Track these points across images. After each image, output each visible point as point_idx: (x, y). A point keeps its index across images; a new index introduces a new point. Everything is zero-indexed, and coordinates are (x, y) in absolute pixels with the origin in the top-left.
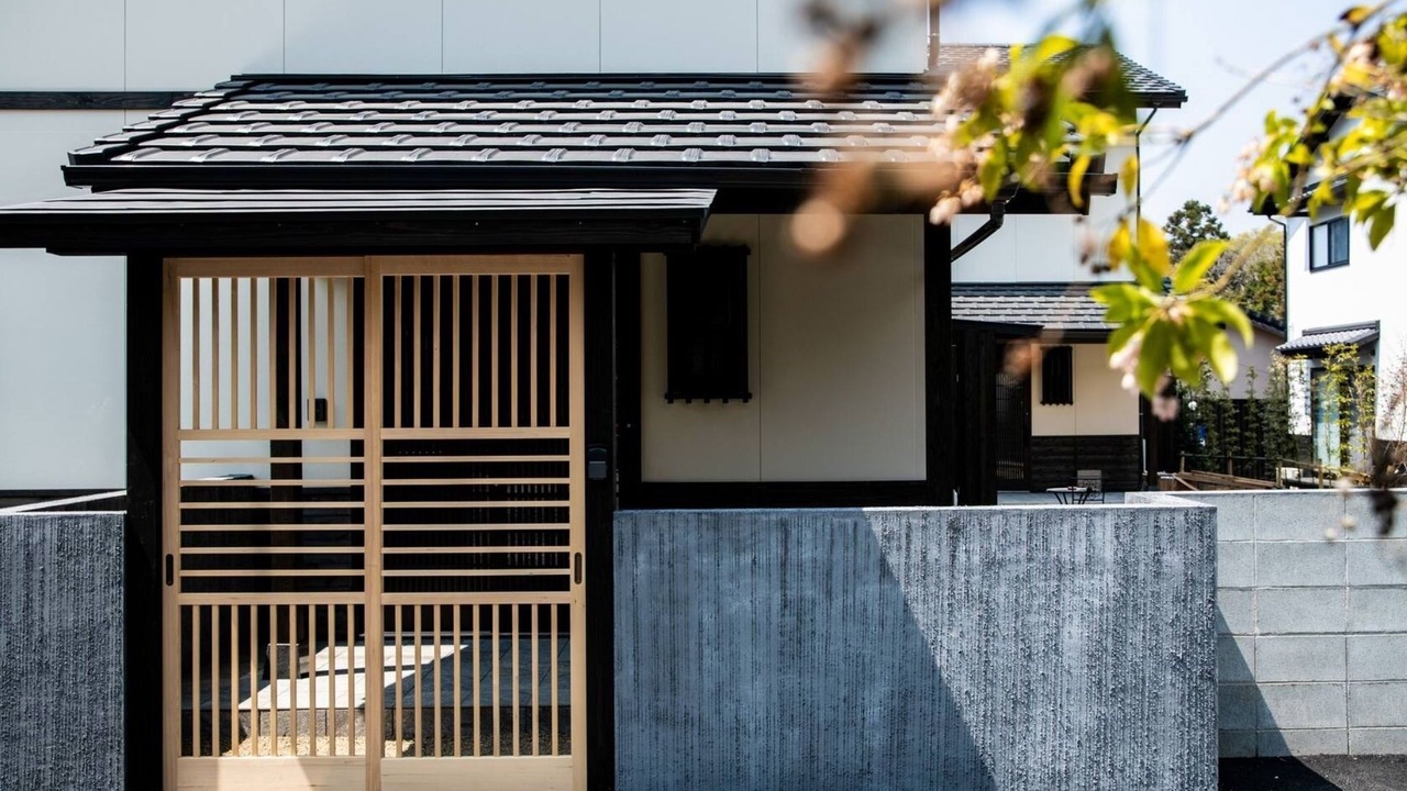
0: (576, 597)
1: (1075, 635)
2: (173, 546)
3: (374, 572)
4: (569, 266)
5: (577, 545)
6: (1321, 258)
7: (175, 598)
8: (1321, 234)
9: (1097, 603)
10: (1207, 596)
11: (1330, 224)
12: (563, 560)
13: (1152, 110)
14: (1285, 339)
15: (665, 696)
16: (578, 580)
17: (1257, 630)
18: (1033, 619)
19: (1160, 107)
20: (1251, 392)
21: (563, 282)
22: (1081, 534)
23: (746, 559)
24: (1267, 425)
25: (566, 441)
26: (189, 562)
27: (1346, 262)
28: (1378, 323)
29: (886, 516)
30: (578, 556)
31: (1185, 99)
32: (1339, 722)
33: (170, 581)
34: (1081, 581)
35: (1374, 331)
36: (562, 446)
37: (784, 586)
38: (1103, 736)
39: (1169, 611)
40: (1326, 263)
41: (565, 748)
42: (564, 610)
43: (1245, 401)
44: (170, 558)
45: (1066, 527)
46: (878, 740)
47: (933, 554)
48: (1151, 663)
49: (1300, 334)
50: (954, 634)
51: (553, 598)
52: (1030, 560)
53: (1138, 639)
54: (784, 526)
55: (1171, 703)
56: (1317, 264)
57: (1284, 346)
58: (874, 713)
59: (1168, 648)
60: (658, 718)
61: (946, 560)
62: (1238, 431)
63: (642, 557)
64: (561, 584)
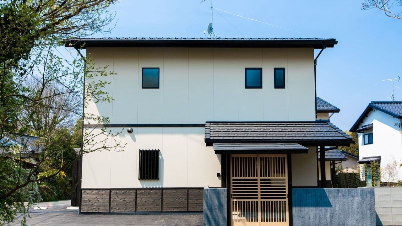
0: (287, 200)
1: (355, 205)
2: (232, 193)
3: (259, 196)
4: (285, 156)
5: (287, 193)
6: (367, 142)
7: (232, 200)
8: (366, 137)
9: (358, 201)
10: (373, 200)
11: (368, 134)
12: (285, 195)
13: (332, 113)
14: (358, 160)
15: (300, 213)
16: (287, 198)
17: (378, 207)
18: (349, 203)
19: (335, 112)
20: (353, 171)
21: (284, 158)
22: (356, 192)
23: (310, 195)
24: (357, 178)
25: (285, 179)
26: (234, 195)
27: (372, 143)
28: (380, 156)
29: (329, 189)
30: (287, 194)
31: (340, 111)
32: (391, 221)
33: (231, 198)
34: (356, 198)
35: (379, 158)
36: (284, 180)
37: (315, 199)
38: (359, 220)
39: (368, 202)
40: (368, 143)
41: (286, 221)
42: (285, 202)
43: (352, 173)
44: (231, 195)
45: (354, 191)
46: (329, 220)
47: (335, 194)
48: (366, 210)
49: (362, 159)
50: (338, 205)
51: (284, 200)
52: (349, 195)
53: (364, 206)
54: (315, 191)
55: (369, 215)
56: (366, 143)
57: (359, 161)
58: (328, 216)
59: (368, 208)
60: (299, 217)
61: (337, 195)
62: (350, 180)
63: (296, 195)
64: (285, 198)
